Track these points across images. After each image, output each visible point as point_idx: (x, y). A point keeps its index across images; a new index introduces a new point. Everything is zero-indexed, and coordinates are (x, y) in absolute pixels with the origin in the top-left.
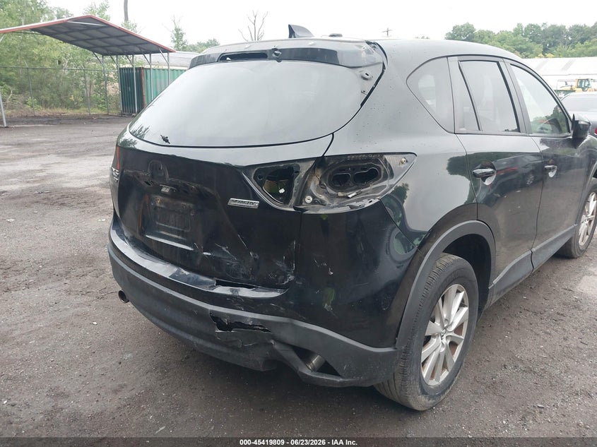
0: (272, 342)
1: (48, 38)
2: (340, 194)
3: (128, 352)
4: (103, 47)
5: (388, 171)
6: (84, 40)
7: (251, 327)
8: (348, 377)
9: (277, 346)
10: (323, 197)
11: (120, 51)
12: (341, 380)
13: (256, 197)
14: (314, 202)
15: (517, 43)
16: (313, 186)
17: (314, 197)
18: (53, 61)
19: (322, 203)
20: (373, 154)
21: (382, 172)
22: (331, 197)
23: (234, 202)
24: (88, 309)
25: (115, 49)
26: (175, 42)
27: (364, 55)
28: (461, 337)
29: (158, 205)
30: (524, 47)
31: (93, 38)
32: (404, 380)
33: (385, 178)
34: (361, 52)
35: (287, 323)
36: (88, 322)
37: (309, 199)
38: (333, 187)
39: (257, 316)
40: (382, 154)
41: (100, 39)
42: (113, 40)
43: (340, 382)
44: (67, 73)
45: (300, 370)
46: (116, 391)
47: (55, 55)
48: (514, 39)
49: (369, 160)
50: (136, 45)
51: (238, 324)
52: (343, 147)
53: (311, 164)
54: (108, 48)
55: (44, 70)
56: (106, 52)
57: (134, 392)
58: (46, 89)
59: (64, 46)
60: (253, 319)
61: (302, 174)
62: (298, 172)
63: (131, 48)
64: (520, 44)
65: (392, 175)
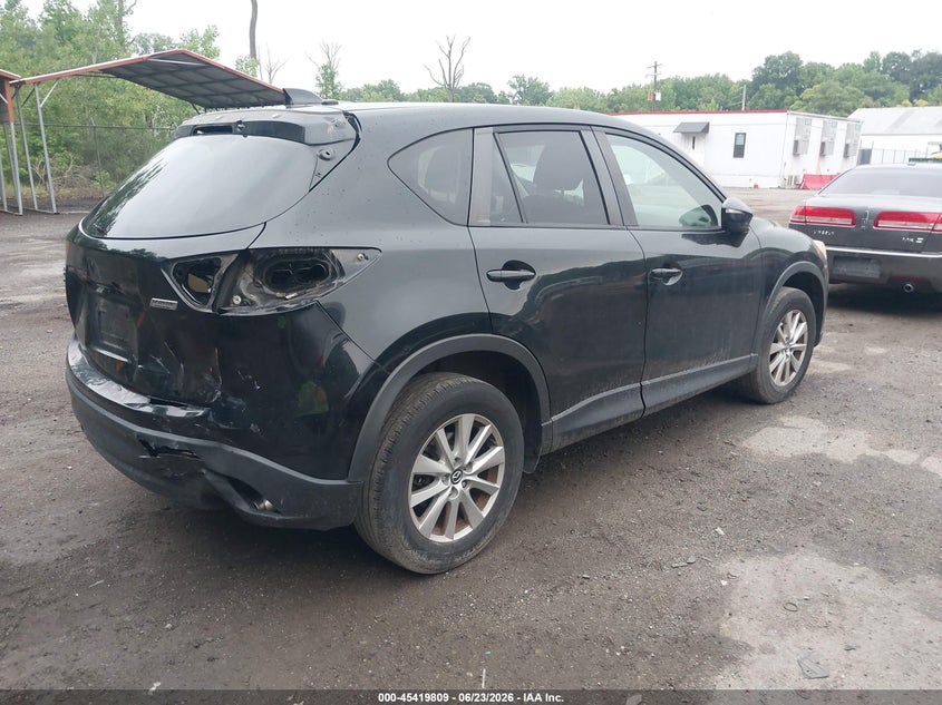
0: (204, 471)
1: (128, 82)
2: (279, 294)
3: (95, 501)
4: (205, 96)
5: (337, 269)
6: (178, 86)
7: (179, 451)
8: (289, 515)
9: (209, 477)
10: (254, 298)
11: (230, 101)
12: (281, 517)
13: (175, 297)
14: (242, 304)
15: (870, 83)
16: (243, 286)
17: (242, 297)
18: (138, 115)
19: (252, 303)
20: (314, 248)
21: (330, 270)
22: (266, 297)
23: (157, 302)
24: (68, 451)
25: (223, 99)
26: (321, 85)
27: (331, 129)
28: (496, 485)
29: (101, 309)
30: (881, 89)
31: (190, 83)
32: (381, 526)
33: (334, 276)
34: (327, 126)
35: (215, 448)
36: (62, 466)
37: (237, 300)
38: (270, 287)
39: (184, 439)
40: (328, 248)
41: (200, 84)
42: (220, 87)
43: (279, 521)
44: (156, 133)
45: (237, 505)
46: (61, 542)
47: (138, 107)
48: (865, 76)
49: (311, 255)
50: (251, 92)
51: (164, 449)
52: (277, 238)
53: (233, 258)
54: (212, 98)
55: (123, 129)
56: (209, 103)
57: (83, 543)
58: (126, 158)
59: (152, 93)
60: (179, 443)
61: (223, 270)
62: (219, 267)
63: (245, 97)
64: (876, 84)
65: (342, 273)
